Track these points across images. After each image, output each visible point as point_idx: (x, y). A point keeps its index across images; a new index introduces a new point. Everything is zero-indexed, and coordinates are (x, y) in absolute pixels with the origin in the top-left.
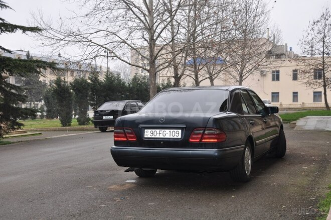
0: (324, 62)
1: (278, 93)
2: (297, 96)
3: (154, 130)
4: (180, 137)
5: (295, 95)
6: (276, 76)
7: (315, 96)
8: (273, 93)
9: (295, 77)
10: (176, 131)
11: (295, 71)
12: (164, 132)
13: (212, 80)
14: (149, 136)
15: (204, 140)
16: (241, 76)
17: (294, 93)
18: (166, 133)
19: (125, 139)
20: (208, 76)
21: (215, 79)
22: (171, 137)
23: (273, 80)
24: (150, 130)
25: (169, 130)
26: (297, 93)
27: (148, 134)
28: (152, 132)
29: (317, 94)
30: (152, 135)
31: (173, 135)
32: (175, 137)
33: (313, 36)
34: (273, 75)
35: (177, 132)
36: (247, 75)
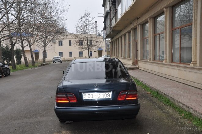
0: (87, 38)
1: (62, 52)
2: (71, 54)
3: (90, 94)
4: (110, 97)
5: (71, 53)
6: (61, 44)
7: (80, 54)
8: (59, 52)
9: (70, 44)
10: (107, 93)
11: (70, 41)
12: (99, 95)
13: (30, 46)
14: (87, 98)
15: (127, 99)
16: (45, 44)
17: (70, 52)
18: (100, 95)
19: (68, 101)
20: (28, 44)
21: (32, 45)
22: (104, 98)
23: (59, 45)
24: (87, 94)
25: (102, 93)
26: (71, 52)
27: (86, 96)
28: (89, 95)
29: (81, 53)
30: (89, 97)
31: (106, 96)
32: (107, 98)
33: (82, 24)
34: (59, 43)
35: (109, 95)
36: (48, 43)
